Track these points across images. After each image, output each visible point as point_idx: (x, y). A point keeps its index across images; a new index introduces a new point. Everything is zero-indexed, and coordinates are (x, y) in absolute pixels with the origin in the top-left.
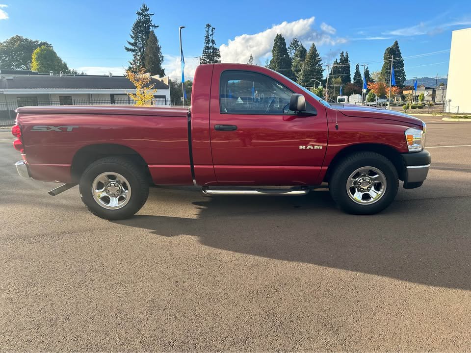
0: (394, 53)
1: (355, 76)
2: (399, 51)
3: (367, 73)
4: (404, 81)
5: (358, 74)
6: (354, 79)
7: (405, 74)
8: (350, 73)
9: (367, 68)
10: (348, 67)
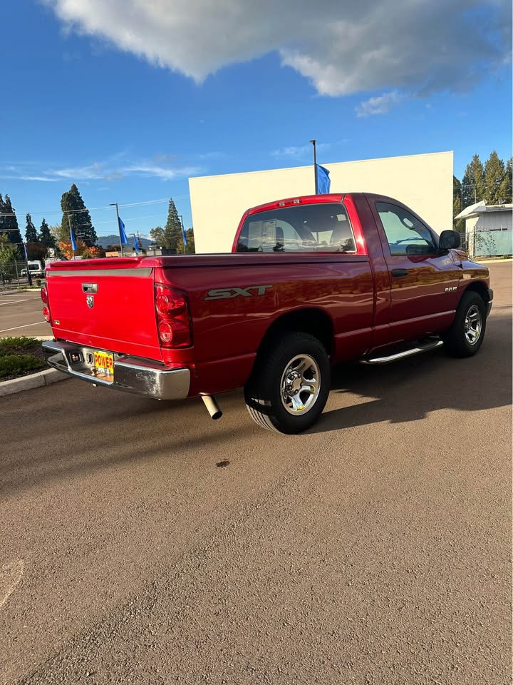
0: (73, 201)
1: (28, 232)
2: (80, 198)
3: (45, 228)
4: (95, 241)
5: (30, 229)
6: (27, 236)
7: (95, 230)
8: (19, 228)
9: (44, 221)
10: (14, 219)
